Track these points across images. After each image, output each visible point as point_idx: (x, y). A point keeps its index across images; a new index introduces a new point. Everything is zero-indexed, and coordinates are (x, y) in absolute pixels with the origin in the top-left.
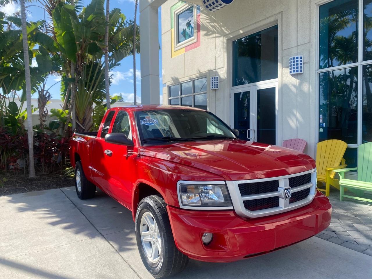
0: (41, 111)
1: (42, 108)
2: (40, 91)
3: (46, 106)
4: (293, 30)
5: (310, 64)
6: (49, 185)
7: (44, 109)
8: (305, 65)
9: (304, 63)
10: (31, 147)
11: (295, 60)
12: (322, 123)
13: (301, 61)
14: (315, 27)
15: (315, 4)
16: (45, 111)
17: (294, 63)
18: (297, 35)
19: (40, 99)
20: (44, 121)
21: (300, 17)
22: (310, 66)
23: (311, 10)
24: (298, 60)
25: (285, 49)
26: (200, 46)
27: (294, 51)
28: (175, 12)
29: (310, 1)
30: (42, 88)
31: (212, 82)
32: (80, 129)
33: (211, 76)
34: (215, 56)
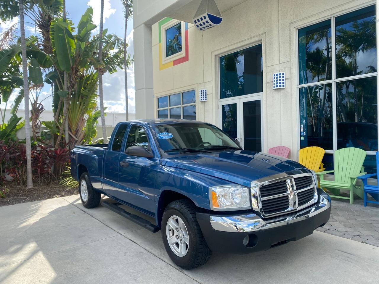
0: (35, 123)
1: (35, 120)
2: (34, 103)
3: (39, 118)
4: (276, 49)
5: (291, 80)
7: (37, 121)
8: (286, 80)
9: (286, 79)
10: (29, 157)
11: (278, 76)
12: (303, 132)
13: (283, 77)
14: (294, 48)
15: (295, 27)
16: (38, 123)
17: (277, 79)
18: (279, 54)
19: (33, 111)
20: (37, 133)
21: (282, 38)
22: (291, 82)
23: (291, 33)
24: (281, 77)
25: (268, 66)
26: (188, 61)
27: (277, 68)
28: (162, 27)
29: (290, 25)
30: (35, 100)
31: (201, 94)
32: (73, 140)
33: (200, 89)
34: (204, 71)
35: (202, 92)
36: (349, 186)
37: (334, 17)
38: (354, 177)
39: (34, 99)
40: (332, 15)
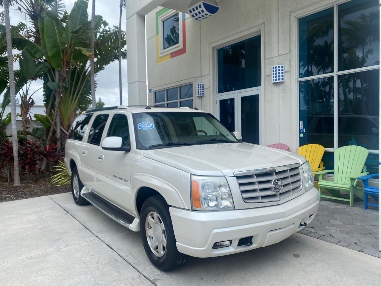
0: (24, 118)
1: (25, 115)
2: (23, 96)
3: (29, 113)
4: (275, 40)
5: (290, 73)
6: (36, 193)
7: (27, 116)
8: (286, 74)
9: (285, 72)
10: (15, 154)
11: (277, 69)
12: (302, 128)
13: (282, 70)
14: (294, 40)
15: (295, 17)
16: (28, 118)
17: (276, 72)
18: (279, 46)
19: (23, 105)
20: (27, 128)
21: (281, 29)
22: (290, 75)
23: (291, 22)
24: (280, 69)
25: (267, 58)
26: (185, 53)
27: (276, 60)
28: (160, 18)
29: (290, 14)
30: (25, 93)
31: (198, 89)
32: (65, 135)
33: (197, 83)
34: (201, 63)
35: (199, 86)
36: (349, 187)
37: (336, 4)
38: (355, 177)
39: (23, 92)
40: (335, 2)
